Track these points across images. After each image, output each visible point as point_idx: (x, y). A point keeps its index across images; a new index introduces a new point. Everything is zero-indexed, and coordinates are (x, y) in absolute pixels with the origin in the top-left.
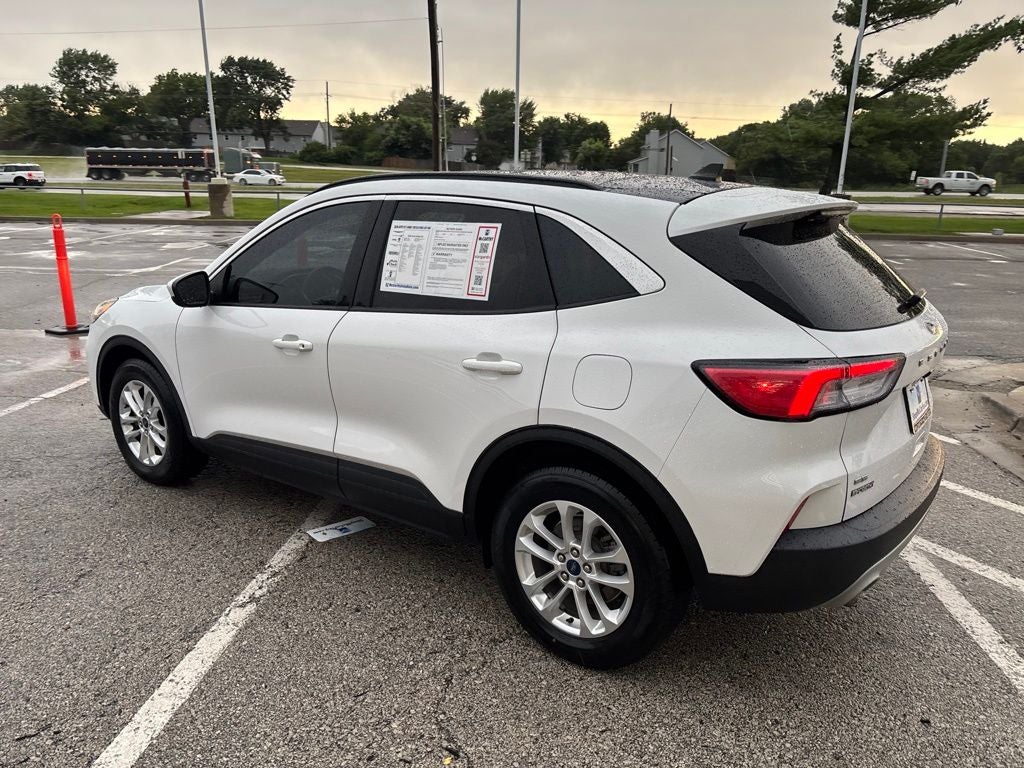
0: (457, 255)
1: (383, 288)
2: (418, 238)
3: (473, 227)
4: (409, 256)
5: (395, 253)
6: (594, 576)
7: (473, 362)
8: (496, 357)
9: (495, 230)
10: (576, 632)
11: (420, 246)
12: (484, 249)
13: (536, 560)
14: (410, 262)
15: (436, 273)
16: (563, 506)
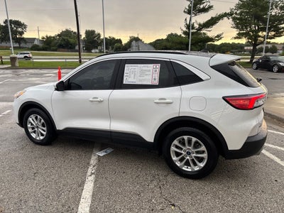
0: (147, 73)
1: (124, 83)
2: (134, 69)
3: (151, 65)
4: (132, 74)
5: (127, 73)
6: (195, 155)
7: (158, 101)
8: (165, 99)
9: (158, 66)
10: (190, 170)
11: (135, 71)
12: (156, 71)
13: (176, 152)
16: (186, 137)
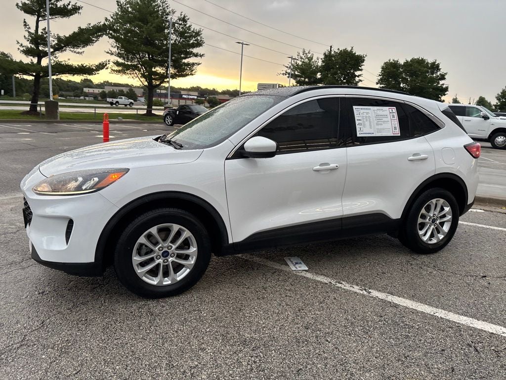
0: (385, 119)
1: (358, 135)
2: (367, 113)
3: (386, 108)
4: (366, 121)
5: (360, 120)
6: (439, 221)
7: (411, 158)
8: (419, 155)
9: (394, 109)
10: (436, 242)
11: (369, 116)
12: (393, 117)
14: (367, 123)
15: (379, 127)
